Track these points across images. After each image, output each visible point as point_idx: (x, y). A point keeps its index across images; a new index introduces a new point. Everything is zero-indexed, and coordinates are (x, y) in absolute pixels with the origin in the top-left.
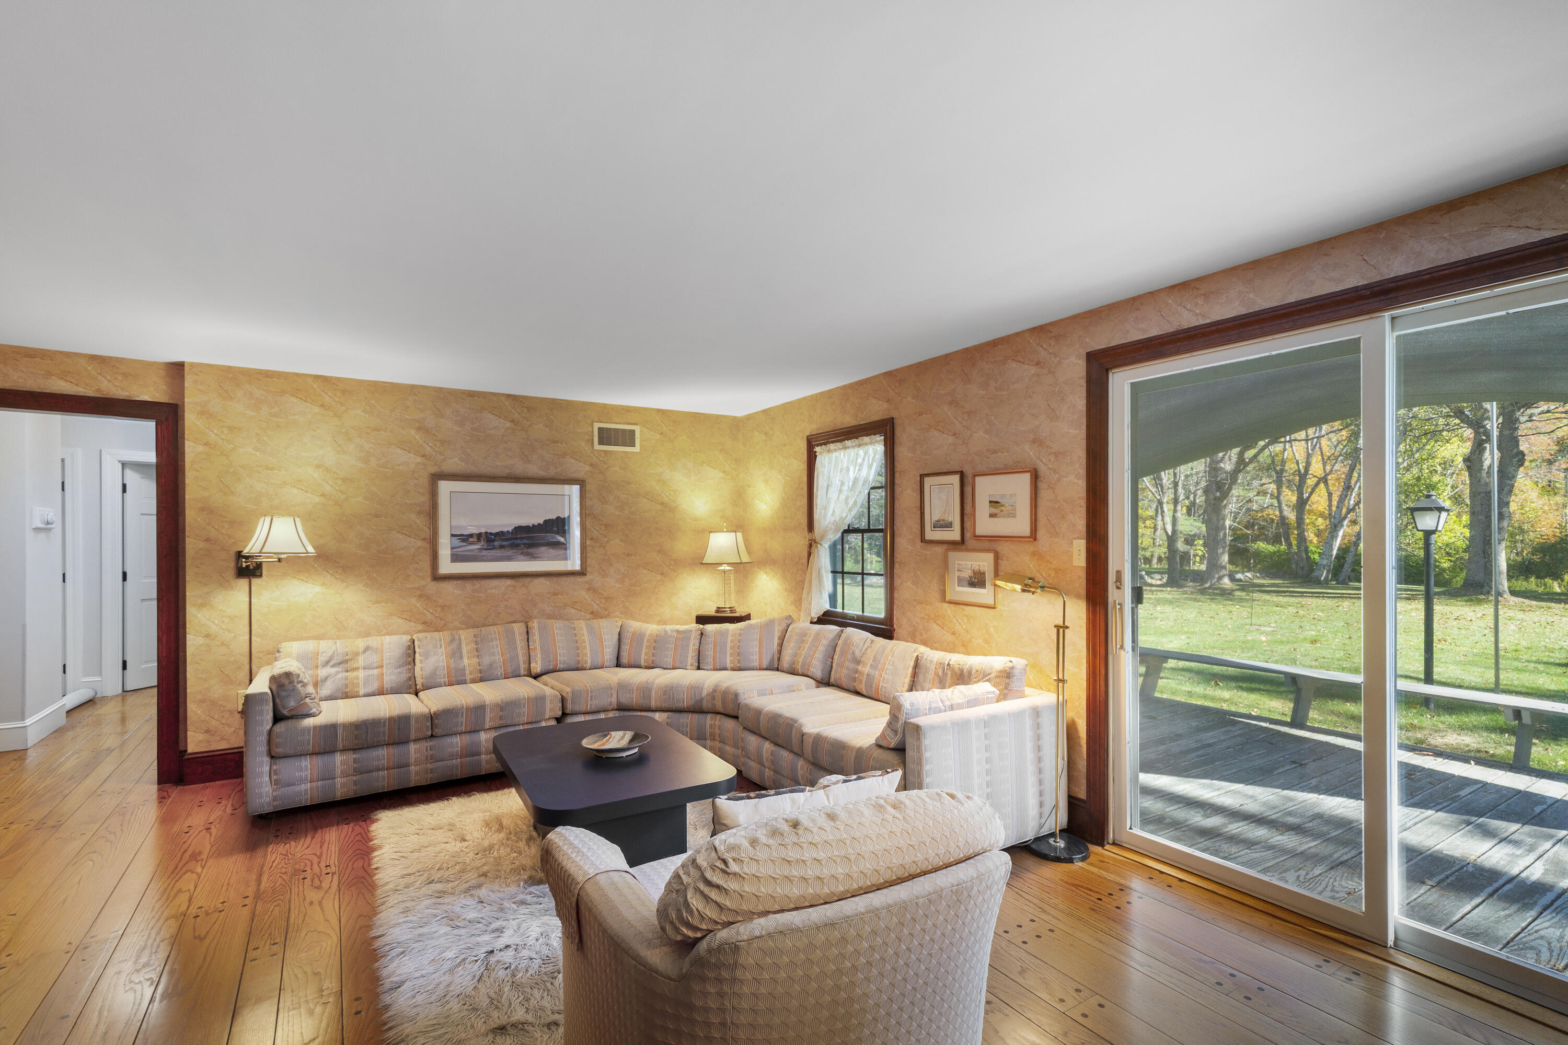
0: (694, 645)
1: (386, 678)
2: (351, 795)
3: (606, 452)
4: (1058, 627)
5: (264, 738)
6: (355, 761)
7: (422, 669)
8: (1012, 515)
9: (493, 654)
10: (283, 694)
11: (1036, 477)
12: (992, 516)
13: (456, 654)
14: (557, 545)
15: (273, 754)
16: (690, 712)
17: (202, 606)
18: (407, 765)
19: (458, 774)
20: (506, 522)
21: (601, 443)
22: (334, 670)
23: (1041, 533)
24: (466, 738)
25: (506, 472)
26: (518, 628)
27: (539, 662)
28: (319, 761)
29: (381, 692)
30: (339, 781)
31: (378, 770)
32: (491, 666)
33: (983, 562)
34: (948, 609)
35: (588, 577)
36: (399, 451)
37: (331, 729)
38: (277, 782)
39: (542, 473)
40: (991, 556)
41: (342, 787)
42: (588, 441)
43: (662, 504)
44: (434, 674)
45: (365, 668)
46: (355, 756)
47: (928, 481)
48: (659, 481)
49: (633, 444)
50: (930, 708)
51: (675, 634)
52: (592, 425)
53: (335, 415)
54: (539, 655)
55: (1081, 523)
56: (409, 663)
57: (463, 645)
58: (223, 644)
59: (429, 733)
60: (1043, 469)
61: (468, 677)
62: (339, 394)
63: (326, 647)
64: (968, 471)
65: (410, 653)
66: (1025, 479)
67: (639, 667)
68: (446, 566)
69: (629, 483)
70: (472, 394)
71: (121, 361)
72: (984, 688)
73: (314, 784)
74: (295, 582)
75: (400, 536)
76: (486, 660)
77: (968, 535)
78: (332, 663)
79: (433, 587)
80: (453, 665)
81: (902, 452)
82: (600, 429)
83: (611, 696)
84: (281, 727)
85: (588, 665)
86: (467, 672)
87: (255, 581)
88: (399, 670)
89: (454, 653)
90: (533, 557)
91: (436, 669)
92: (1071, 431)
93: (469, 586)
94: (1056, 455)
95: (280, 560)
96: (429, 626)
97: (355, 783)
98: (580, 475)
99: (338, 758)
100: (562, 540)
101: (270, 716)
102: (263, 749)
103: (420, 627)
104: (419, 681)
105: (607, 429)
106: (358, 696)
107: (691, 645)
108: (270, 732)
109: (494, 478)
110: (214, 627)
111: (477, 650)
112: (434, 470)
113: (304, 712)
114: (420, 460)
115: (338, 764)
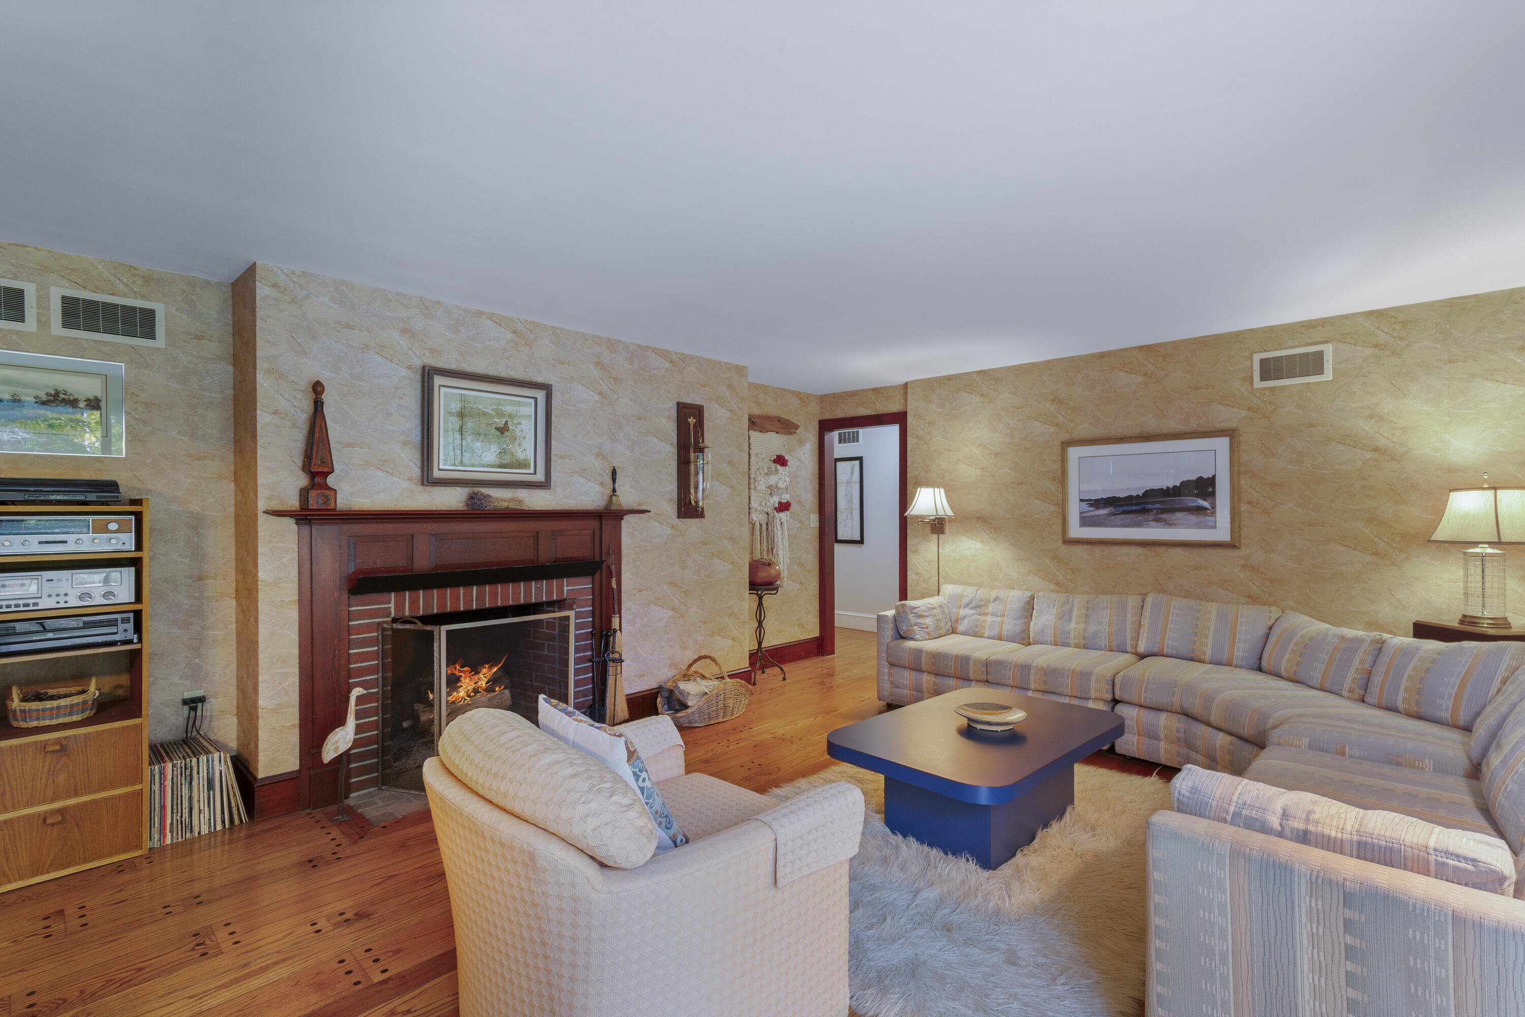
0: (1362, 662)
1: (1005, 626)
3: (1272, 389)
5: (885, 648)
6: (935, 683)
7: (1036, 625)
9: (1101, 623)
13: (1065, 616)
14: (1200, 510)
15: (889, 661)
17: (915, 552)
20: (1134, 486)
21: (1263, 378)
22: (972, 612)
25: (1137, 431)
26: (1132, 601)
27: (1144, 640)
28: (914, 675)
29: (1000, 638)
32: (1095, 634)
35: (1244, 551)
36: (1037, 424)
37: (919, 652)
38: (892, 683)
39: (1180, 428)
42: (1244, 379)
43: (1376, 450)
44: (1045, 631)
45: (992, 615)
46: (934, 679)
48: (1370, 417)
49: (1320, 370)
51: (1336, 641)
52: (1251, 358)
53: (990, 401)
54: (1145, 634)
56: (1026, 617)
57: (1075, 609)
61: (1072, 641)
62: (994, 382)
63: (969, 592)
65: (1029, 608)
67: (1279, 676)
68: (1076, 531)
69: (1312, 426)
70: (1102, 356)
71: (884, 388)
73: (912, 692)
74: (964, 538)
75: (1037, 501)
76: (1092, 628)
78: (971, 606)
79: (1064, 550)
80: (1061, 626)
82: (1262, 361)
84: (897, 643)
85: (1208, 657)
86: (1072, 636)
87: (941, 536)
88: (1014, 622)
90: (1169, 524)
91: (1048, 627)
93: (1097, 551)
96: (1061, 587)
98: (1233, 424)
100: (1205, 504)
101: (892, 634)
102: (884, 655)
103: (1053, 587)
104: (1032, 635)
105: (1274, 358)
106: (984, 637)
107: (1356, 661)
108: (888, 644)
109: (1121, 439)
110: (920, 568)
111: (1086, 616)
112: (1065, 437)
113: (911, 636)
114: (1053, 429)
115: (924, 682)
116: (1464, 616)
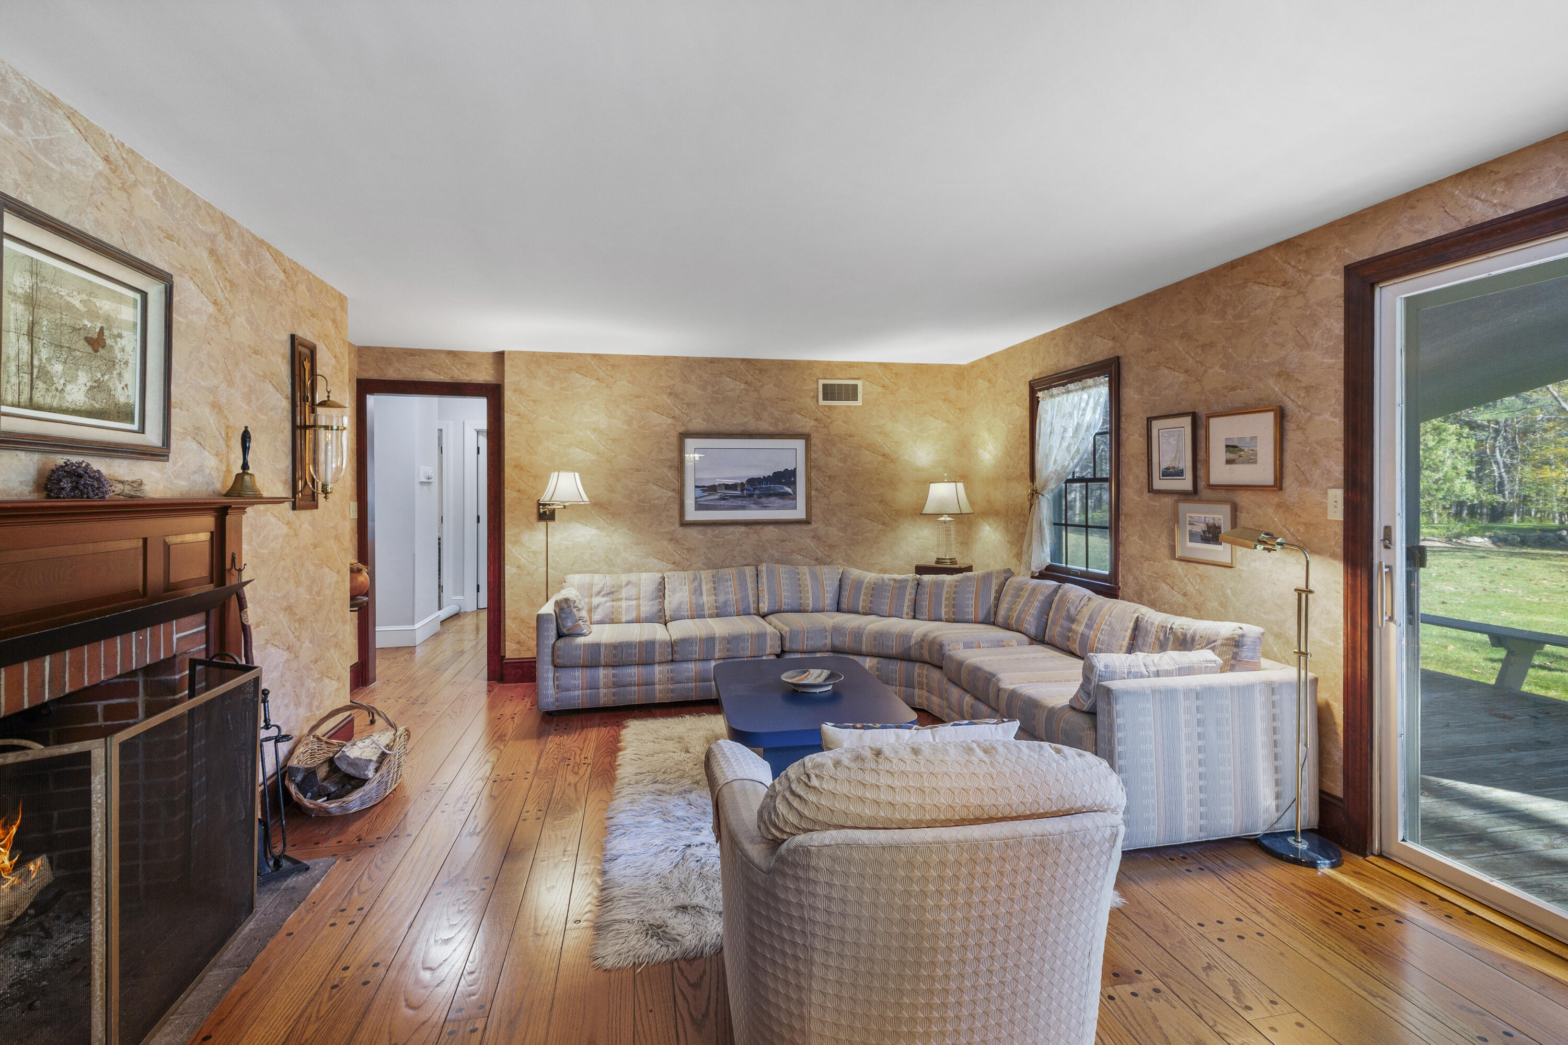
0: (910, 594)
1: (642, 609)
3: (830, 407)
4: (1299, 592)
5: (549, 650)
6: (613, 676)
7: (670, 603)
8: (1252, 460)
9: (728, 593)
10: (563, 615)
11: (1281, 416)
12: (1229, 462)
13: (698, 591)
14: (784, 495)
15: (556, 664)
16: (899, 659)
17: (515, 543)
18: (653, 684)
19: (693, 696)
20: (740, 475)
21: (825, 398)
22: (604, 599)
23: (1288, 481)
24: (700, 665)
25: (740, 429)
26: (749, 571)
27: (766, 603)
28: (588, 672)
29: (638, 621)
30: (602, 691)
31: (631, 685)
32: (725, 603)
33: (1220, 515)
34: (1179, 568)
35: (813, 526)
36: (654, 414)
37: (596, 646)
38: (558, 687)
39: (772, 429)
40: (1227, 508)
41: (605, 697)
42: (813, 397)
43: (884, 455)
44: (679, 608)
45: (626, 599)
46: (613, 672)
47: (1156, 425)
48: (880, 433)
49: (855, 398)
50: (1129, 673)
51: (892, 583)
52: (817, 382)
53: (607, 386)
54: (766, 597)
55: (1336, 467)
56: (660, 597)
57: (703, 583)
58: (529, 574)
59: (670, 658)
60: (1290, 406)
61: (707, 612)
62: (610, 368)
63: (599, 580)
64: (1202, 411)
65: (661, 589)
66: (1269, 418)
67: (857, 612)
68: (692, 514)
69: (851, 436)
70: (712, 361)
71: (466, 353)
72: (1206, 655)
73: (584, 691)
74: (578, 525)
75: (655, 487)
76: (722, 599)
77: (1202, 484)
78: (602, 593)
79: (681, 532)
80: (694, 601)
81: (1130, 394)
82: (824, 386)
83: (826, 639)
84: (561, 643)
85: (810, 608)
86: (706, 608)
87: (550, 524)
88: (652, 602)
89: (695, 591)
90: (765, 507)
91: (681, 603)
92: (1325, 360)
93: (709, 531)
94: (1307, 389)
95: (565, 507)
96: (678, 566)
97: (614, 694)
98: (807, 430)
99: (602, 672)
100: (789, 490)
101: (553, 633)
102: (548, 659)
103: (670, 566)
104: (668, 613)
105: (831, 385)
106: (621, 623)
107: (907, 594)
108: (554, 645)
109: (731, 435)
110: (523, 560)
111: (715, 589)
112: (681, 429)
113: (578, 632)
114: (670, 421)
115: (601, 677)
116: (938, 559)
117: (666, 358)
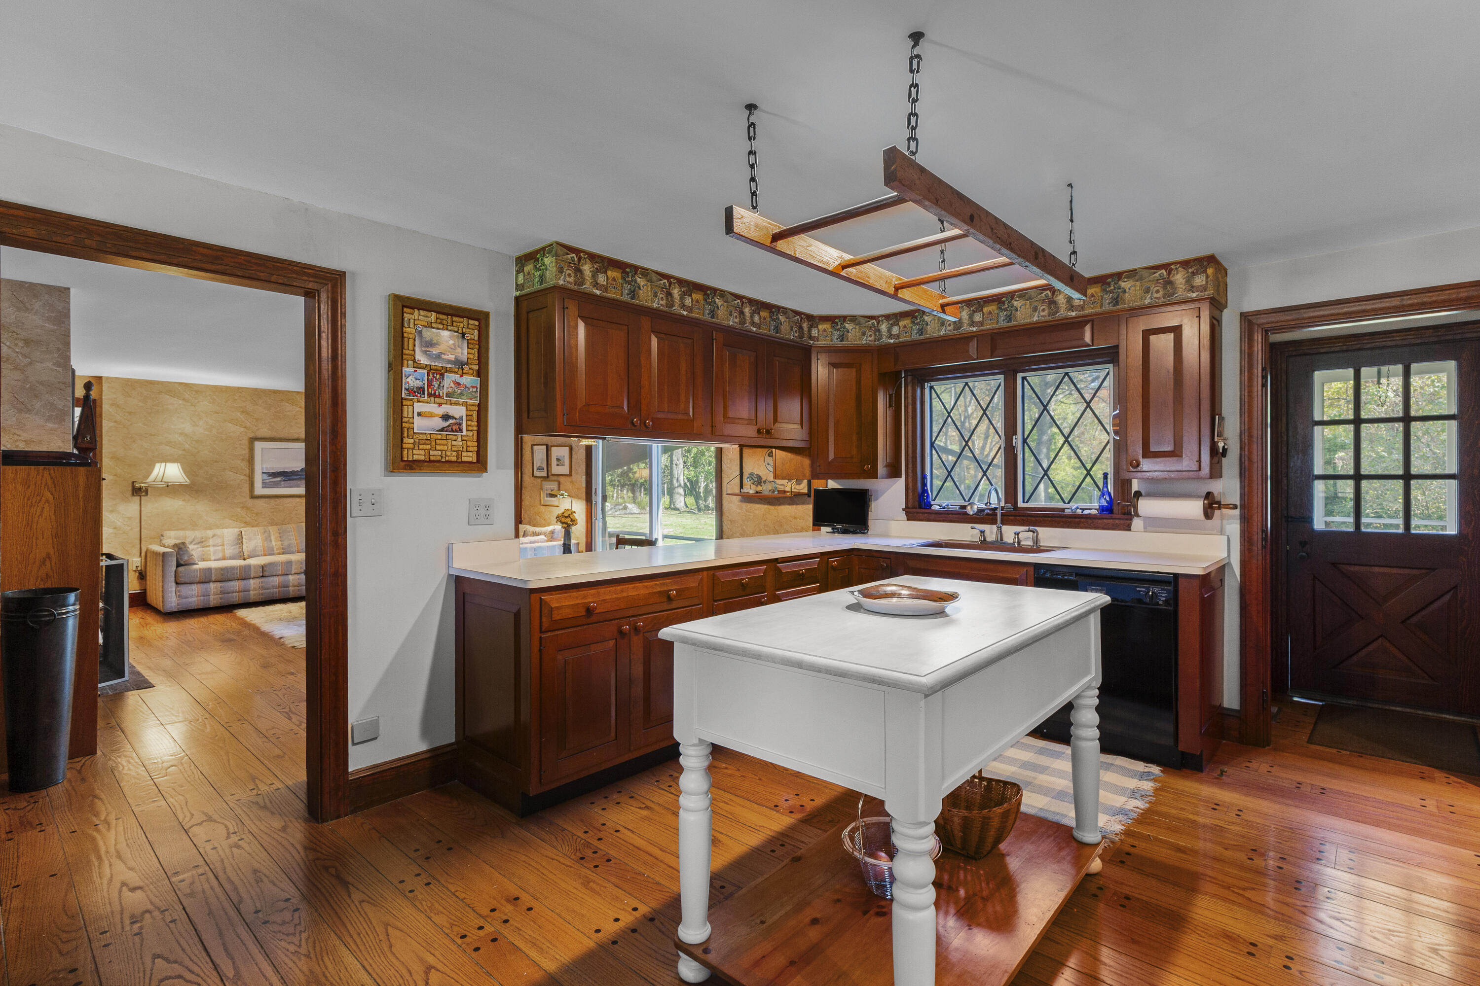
1: (226, 551)
2: (218, 604)
5: (173, 574)
6: (221, 587)
7: (247, 547)
8: (563, 465)
9: (291, 539)
10: (181, 552)
11: (571, 449)
12: (558, 465)
13: (268, 539)
15: (178, 581)
17: (112, 511)
18: (249, 591)
19: (277, 597)
22: (196, 546)
23: (573, 473)
24: (281, 578)
28: (201, 586)
29: (226, 558)
30: (212, 597)
31: (233, 592)
32: (289, 545)
33: (554, 486)
34: (543, 509)
36: (230, 425)
37: (207, 572)
38: (179, 596)
40: (556, 483)
41: (213, 600)
44: (254, 550)
45: (214, 546)
46: (221, 585)
47: (535, 448)
53: (192, 405)
55: (584, 468)
56: (240, 544)
57: (272, 534)
58: (124, 533)
59: (261, 575)
60: (573, 446)
61: (275, 552)
62: (194, 393)
64: (550, 444)
65: (240, 538)
68: (259, 490)
73: (199, 598)
75: (231, 473)
76: (286, 543)
77: (550, 474)
79: (251, 502)
80: (266, 545)
84: (181, 569)
86: (275, 549)
87: (144, 498)
88: (234, 547)
89: (266, 539)
91: (256, 547)
93: (273, 501)
95: (168, 486)
96: (247, 524)
97: (221, 598)
99: (212, 585)
101: (175, 563)
102: (173, 579)
103: (243, 525)
104: (246, 554)
108: (176, 571)
111: (280, 537)
112: (251, 435)
113: (193, 562)
114: (242, 429)
115: (212, 588)
117: (239, 388)
